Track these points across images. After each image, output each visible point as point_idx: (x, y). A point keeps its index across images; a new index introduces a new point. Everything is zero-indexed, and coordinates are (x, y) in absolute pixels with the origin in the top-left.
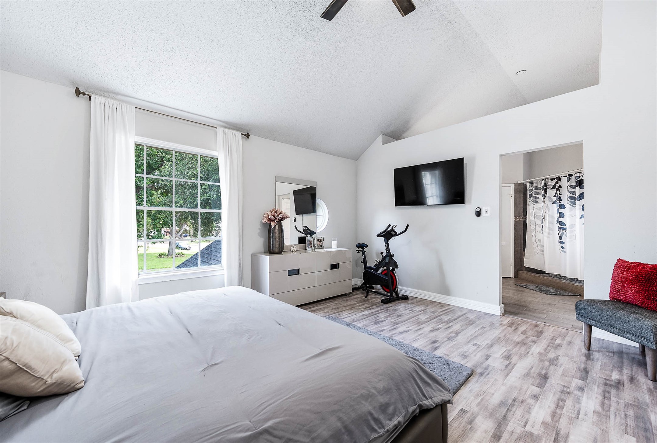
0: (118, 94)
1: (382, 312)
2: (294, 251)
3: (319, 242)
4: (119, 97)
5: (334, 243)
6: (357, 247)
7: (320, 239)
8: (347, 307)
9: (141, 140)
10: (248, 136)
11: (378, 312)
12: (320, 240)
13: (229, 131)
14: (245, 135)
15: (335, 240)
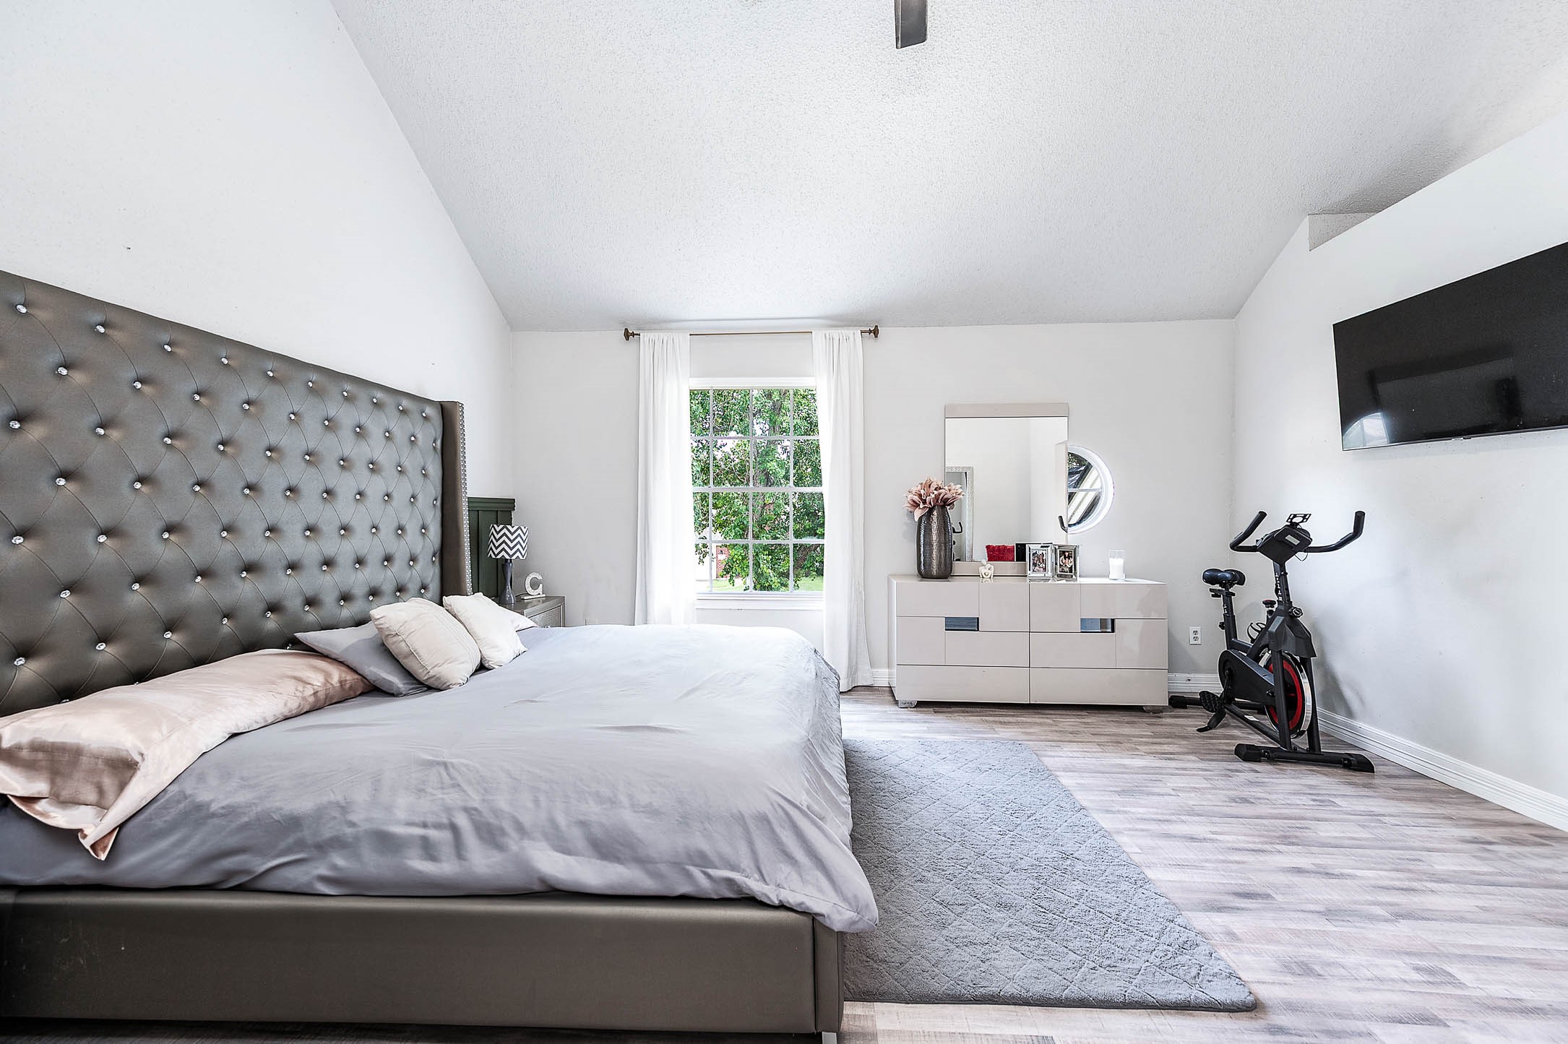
0: (666, 321)
1: (1198, 775)
2: (984, 576)
3: (1065, 558)
4: (673, 325)
5: (1116, 565)
6: (1203, 578)
7: (1068, 552)
8: (1102, 737)
9: (699, 384)
10: (875, 332)
11: (1177, 772)
12: (1067, 554)
13: (836, 333)
14: (870, 332)
15: (1120, 556)
